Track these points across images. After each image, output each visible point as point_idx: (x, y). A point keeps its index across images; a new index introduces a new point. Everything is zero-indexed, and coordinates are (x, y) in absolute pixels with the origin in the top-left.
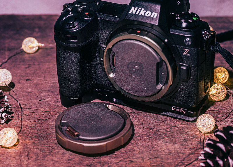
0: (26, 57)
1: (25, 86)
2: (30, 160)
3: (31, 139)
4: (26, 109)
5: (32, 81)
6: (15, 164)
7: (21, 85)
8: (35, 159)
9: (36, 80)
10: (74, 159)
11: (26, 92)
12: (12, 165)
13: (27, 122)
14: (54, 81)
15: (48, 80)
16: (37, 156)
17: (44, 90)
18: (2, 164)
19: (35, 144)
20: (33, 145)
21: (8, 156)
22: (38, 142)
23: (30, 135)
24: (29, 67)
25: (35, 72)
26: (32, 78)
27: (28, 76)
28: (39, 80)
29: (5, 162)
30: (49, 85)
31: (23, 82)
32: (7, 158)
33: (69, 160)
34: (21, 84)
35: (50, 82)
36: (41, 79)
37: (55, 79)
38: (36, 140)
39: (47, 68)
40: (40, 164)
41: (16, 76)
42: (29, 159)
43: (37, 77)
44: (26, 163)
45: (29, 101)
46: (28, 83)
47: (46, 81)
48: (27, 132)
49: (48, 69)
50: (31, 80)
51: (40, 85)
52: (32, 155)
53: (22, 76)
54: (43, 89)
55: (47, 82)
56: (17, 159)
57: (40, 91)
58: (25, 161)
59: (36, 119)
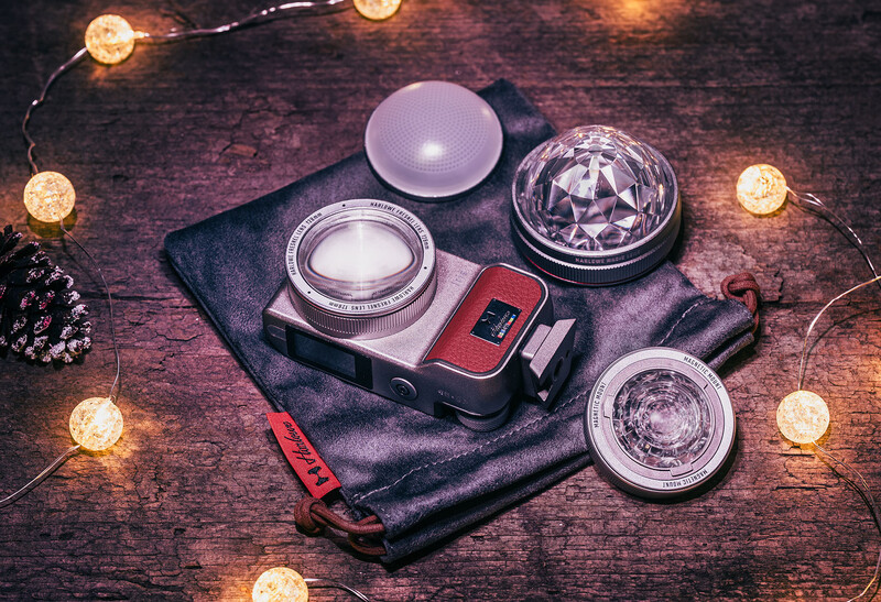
0: (98, 80)
1: (112, 204)
2: (165, 495)
3: (158, 416)
4: (128, 298)
5: (130, 182)
6: (126, 509)
7: (99, 200)
8: (179, 488)
9: (141, 178)
10: (284, 488)
11: (117, 228)
12: (118, 512)
13: (139, 352)
14: (197, 182)
15: (176, 175)
16: (183, 478)
17: (170, 220)
18: (90, 511)
19: (171, 434)
20: (167, 440)
21: (102, 482)
22: (179, 426)
23: (154, 401)
24: (112, 123)
25: (134, 145)
26: (128, 171)
27: (114, 164)
28: (151, 176)
29: (98, 503)
30: (182, 196)
31: (104, 186)
32: (100, 488)
33: (271, 490)
34: (100, 197)
35: (183, 185)
36: (155, 175)
37: (195, 172)
38: (171, 421)
39: (169, 126)
40: (193, 506)
41: (81, 163)
42: (160, 489)
43: (143, 164)
44: (156, 505)
45: (131, 264)
46: (119, 193)
47: (173, 179)
48: (145, 390)
49: (173, 131)
50: (127, 179)
51: (155, 197)
52: (167, 476)
53: (97, 163)
54: (165, 217)
55: (174, 183)
56: (128, 493)
57: (158, 223)
58: (153, 499)
59: (163, 339)
